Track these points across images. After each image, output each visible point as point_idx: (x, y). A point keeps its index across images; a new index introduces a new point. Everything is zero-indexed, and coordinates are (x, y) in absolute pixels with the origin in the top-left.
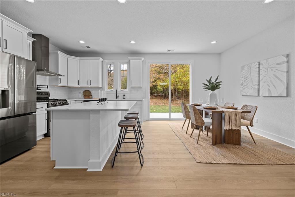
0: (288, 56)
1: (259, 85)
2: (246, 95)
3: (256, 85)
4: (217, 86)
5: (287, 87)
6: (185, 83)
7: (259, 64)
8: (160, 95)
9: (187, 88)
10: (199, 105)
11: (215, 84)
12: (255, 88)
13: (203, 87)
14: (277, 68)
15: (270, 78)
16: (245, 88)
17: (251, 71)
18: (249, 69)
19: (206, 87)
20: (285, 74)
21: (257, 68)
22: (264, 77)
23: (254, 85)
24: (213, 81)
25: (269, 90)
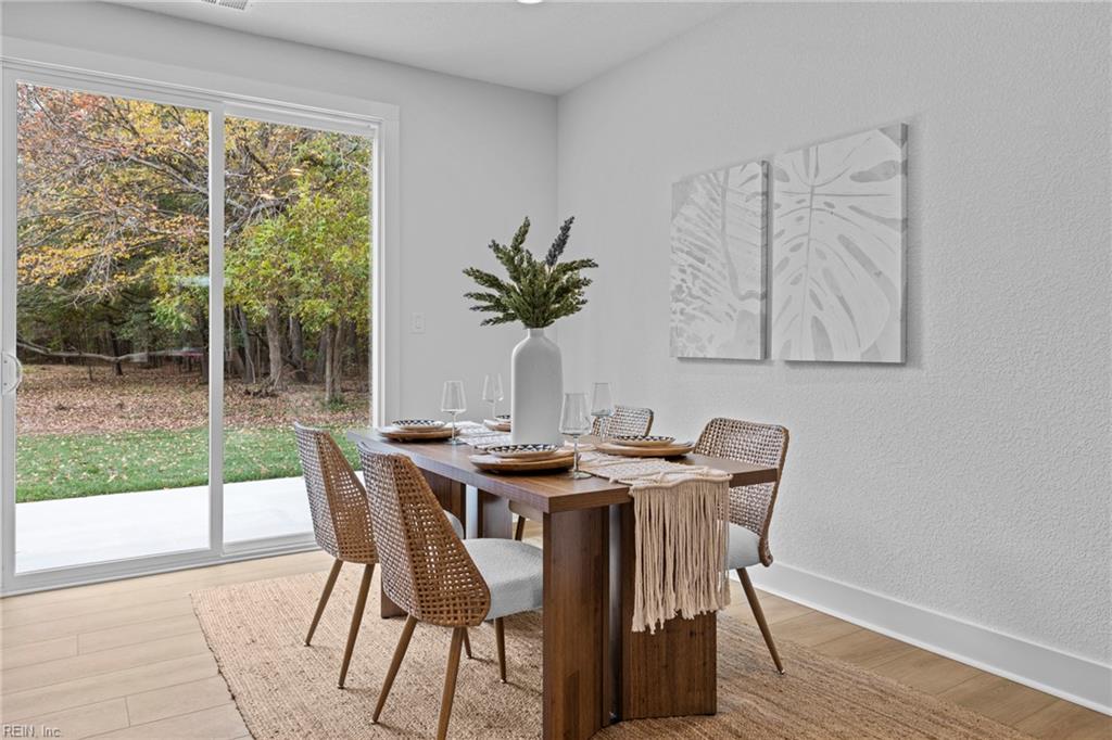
0: (906, 135)
1: (766, 296)
2: (701, 355)
3: (750, 295)
4: (564, 291)
5: (902, 311)
6: (349, 284)
7: (767, 176)
8: (180, 360)
9: (355, 314)
10: (442, 439)
11: (555, 279)
12: (745, 314)
13: (470, 295)
14: (854, 202)
15: (822, 255)
16: (697, 313)
17: (724, 210)
18: (714, 200)
19: (491, 297)
20: (898, 235)
21: (757, 194)
22: (794, 249)
23: (743, 298)
24: (540, 257)
25: (819, 327)
